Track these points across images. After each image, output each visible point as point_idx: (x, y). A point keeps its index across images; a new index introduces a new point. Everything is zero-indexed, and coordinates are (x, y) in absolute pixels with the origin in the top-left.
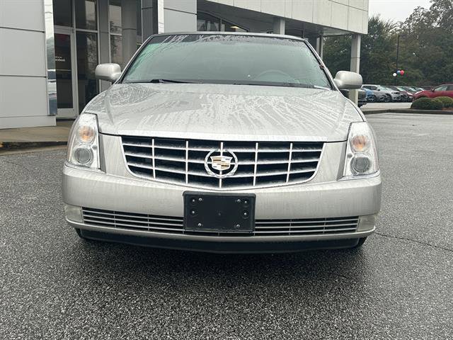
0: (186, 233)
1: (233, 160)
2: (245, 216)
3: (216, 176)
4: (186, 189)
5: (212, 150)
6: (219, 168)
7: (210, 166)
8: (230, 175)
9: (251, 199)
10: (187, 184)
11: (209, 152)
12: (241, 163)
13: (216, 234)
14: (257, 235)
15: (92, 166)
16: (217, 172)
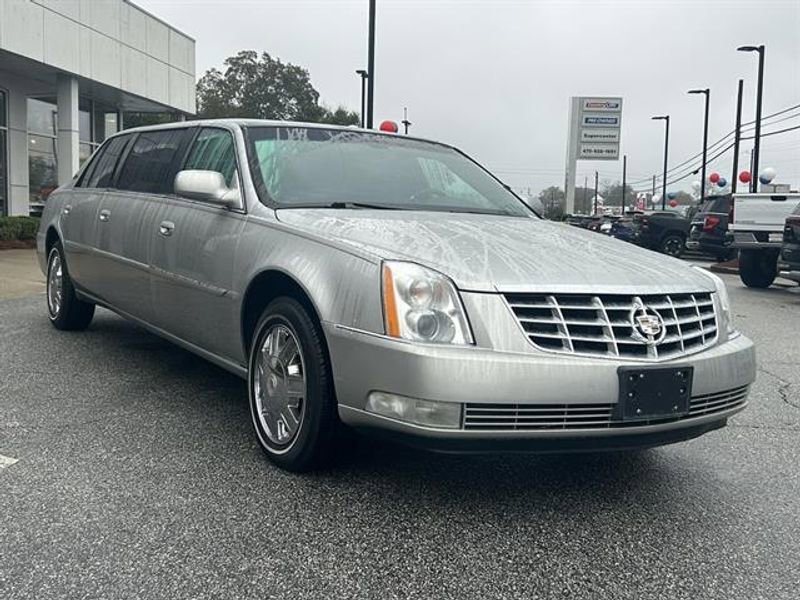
0: (612, 425)
1: (659, 320)
2: (682, 394)
3: (649, 342)
4: (620, 364)
6: (650, 331)
7: (639, 329)
8: (661, 340)
9: (688, 371)
10: (617, 356)
12: (667, 324)
13: (645, 423)
15: (454, 341)
16: (649, 337)
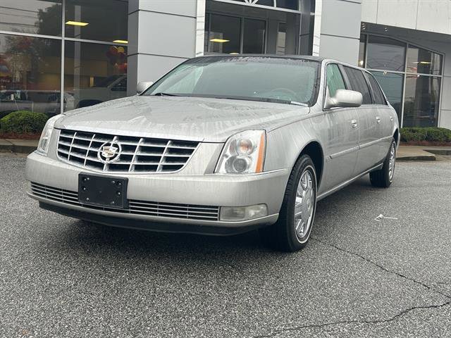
0: (84, 206)
1: (118, 151)
2: (119, 195)
3: (103, 161)
4: (82, 170)
5: (106, 142)
7: (101, 153)
8: (113, 161)
10: (84, 166)
11: (103, 143)
12: (124, 153)
13: (102, 209)
14: (132, 212)
16: (104, 159)
